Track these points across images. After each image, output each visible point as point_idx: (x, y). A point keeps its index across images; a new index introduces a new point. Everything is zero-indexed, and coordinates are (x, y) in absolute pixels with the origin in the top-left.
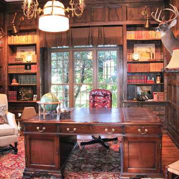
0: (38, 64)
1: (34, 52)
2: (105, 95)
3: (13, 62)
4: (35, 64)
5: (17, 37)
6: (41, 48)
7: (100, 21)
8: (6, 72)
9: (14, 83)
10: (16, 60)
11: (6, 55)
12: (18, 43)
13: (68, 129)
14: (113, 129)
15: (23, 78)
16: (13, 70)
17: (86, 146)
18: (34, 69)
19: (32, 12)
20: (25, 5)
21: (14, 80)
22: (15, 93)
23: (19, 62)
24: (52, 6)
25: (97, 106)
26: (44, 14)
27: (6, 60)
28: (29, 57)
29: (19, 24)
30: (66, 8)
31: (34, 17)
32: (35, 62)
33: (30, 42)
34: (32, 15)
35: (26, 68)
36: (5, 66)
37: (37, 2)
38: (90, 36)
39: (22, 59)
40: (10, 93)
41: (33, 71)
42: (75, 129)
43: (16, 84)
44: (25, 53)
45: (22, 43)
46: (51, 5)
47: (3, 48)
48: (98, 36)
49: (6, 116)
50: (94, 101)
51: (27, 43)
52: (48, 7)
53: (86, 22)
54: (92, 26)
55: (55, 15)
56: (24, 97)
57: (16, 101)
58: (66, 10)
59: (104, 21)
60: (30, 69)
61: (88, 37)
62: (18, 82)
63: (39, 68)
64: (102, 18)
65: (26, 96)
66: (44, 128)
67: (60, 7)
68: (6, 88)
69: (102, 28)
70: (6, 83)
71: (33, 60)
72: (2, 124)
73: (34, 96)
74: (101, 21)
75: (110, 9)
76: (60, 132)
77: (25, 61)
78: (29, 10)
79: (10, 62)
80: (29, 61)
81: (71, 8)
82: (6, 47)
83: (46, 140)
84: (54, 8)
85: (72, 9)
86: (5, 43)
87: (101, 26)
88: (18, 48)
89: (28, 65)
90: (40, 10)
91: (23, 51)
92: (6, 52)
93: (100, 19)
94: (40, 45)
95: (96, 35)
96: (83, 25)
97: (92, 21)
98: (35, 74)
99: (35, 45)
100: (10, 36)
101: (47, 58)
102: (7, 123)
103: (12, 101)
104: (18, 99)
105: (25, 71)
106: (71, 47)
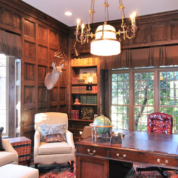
0: (98, 85)
1: (96, 74)
2: (165, 120)
3: (76, 83)
4: (96, 85)
5: (79, 60)
6: (101, 70)
7: (161, 41)
8: (70, 92)
9: (77, 103)
10: (79, 81)
11: (69, 77)
12: (80, 65)
13: (118, 155)
14: (167, 161)
15: (84, 98)
16: (76, 91)
17: (143, 172)
18: (95, 90)
19: (85, 37)
20: (77, 31)
21: (77, 100)
22: (77, 112)
23: (81, 83)
24: (103, 31)
25: (156, 130)
26: (96, 39)
27: (69, 81)
28: (90, 78)
29: (81, 47)
30: (117, 31)
31: (86, 42)
32: (96, 83)
33: (91, 64)
34: (85, 41)
35: (88, 89)
36: (69, 87)
37: (89, 27)
38: (151, 57)
39: (84, 80)
40: (73, 111)
41: (94, 92)
42: (125, 155)
43: (79, 103)
44: (88, 75)
45: (83, 65)
46: (102, 29)
47: (67, 71)
48: (159, 56)
49: (65, 134)
50: (152, 125)
51: (88, 65)
52: (99, 31)
53: (146, 43)
54: (152, 47)
55: (106, 39)
56: (85, 116)
57: (78, 120)
58: (118, 33)
59: (166, 40)
60: (91, 89)
61: (148, 58)
62: (80, 102)
63: (99, 89)
64: (163, 37)
65: (88, 115)
66: (94, 151)
67: (111, 31)
68: (70, 108)
69: (164, 47)
70: (70, 103)
71: (94, 82)
72: (61, 142)
73: (95, 115)
74: (163, 40)
75: (172, 26)
76: (110, 156)
77: (86, 82)
78: (82, 35)
79: (73, 83)
80: (90, 82)
81: (122, 31)
82: (70, 69)
83: (96, 163)
84: (104, 32)
85: (124, 32)
86: (69, 66)
87: (162, 46)
88: (81, 70)
89: (89, 86)
90: (92, 35)
91: (85, 73)
92: (70, 74)
93: (162, 39)
94: (101, 67)
95: (156, 55)
96: (143, 45)
97: (153, 40)
98: (96, 95)
99: (95, 67)
100: (73, 59)
101: (108, 80)
102: (66, 141)
103: (75, 120)
104: (80, 118)
105: (87, 92)
106: (131, 68)
